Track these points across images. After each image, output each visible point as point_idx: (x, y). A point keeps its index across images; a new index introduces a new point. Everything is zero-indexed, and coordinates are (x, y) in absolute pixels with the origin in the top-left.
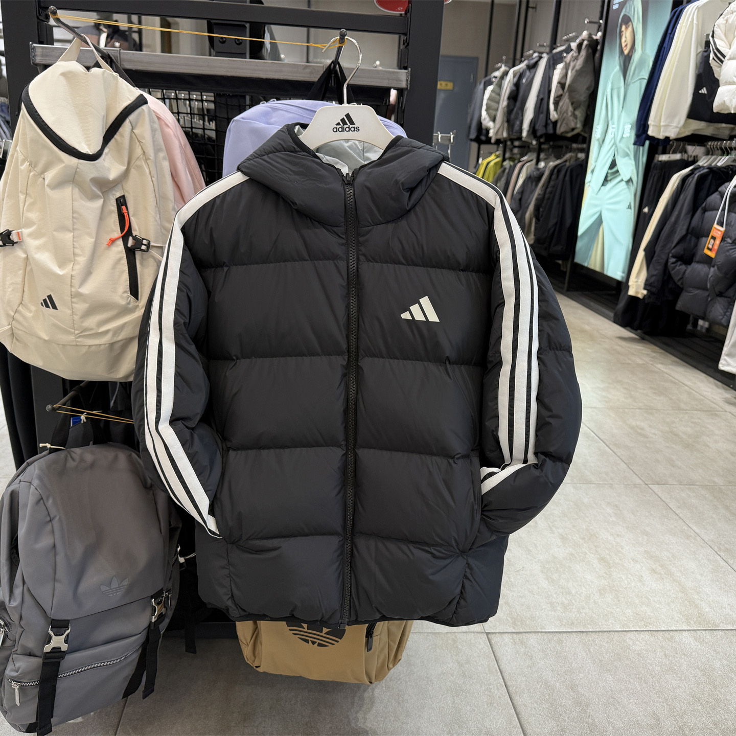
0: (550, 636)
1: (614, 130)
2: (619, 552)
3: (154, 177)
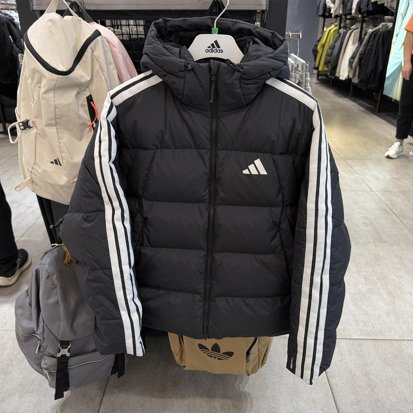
0: (354, 341)
2: (401, 288)
3: (108, 82)
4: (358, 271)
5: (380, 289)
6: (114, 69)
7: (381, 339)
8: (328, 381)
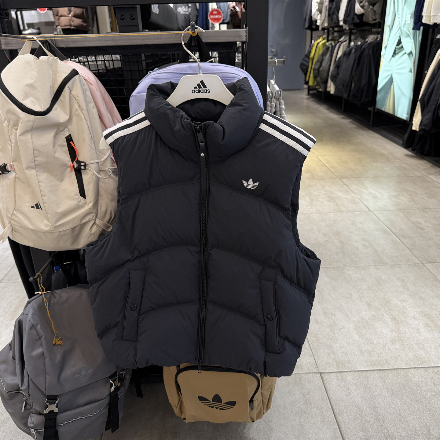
0: (360, 373)
1: (399, 19)
2: (404, 312)
3: (88, 121)
4: (360, 297)
5: (383, 315)
6: (93, 107)
7: (387, 368)
8: (336, 419)
